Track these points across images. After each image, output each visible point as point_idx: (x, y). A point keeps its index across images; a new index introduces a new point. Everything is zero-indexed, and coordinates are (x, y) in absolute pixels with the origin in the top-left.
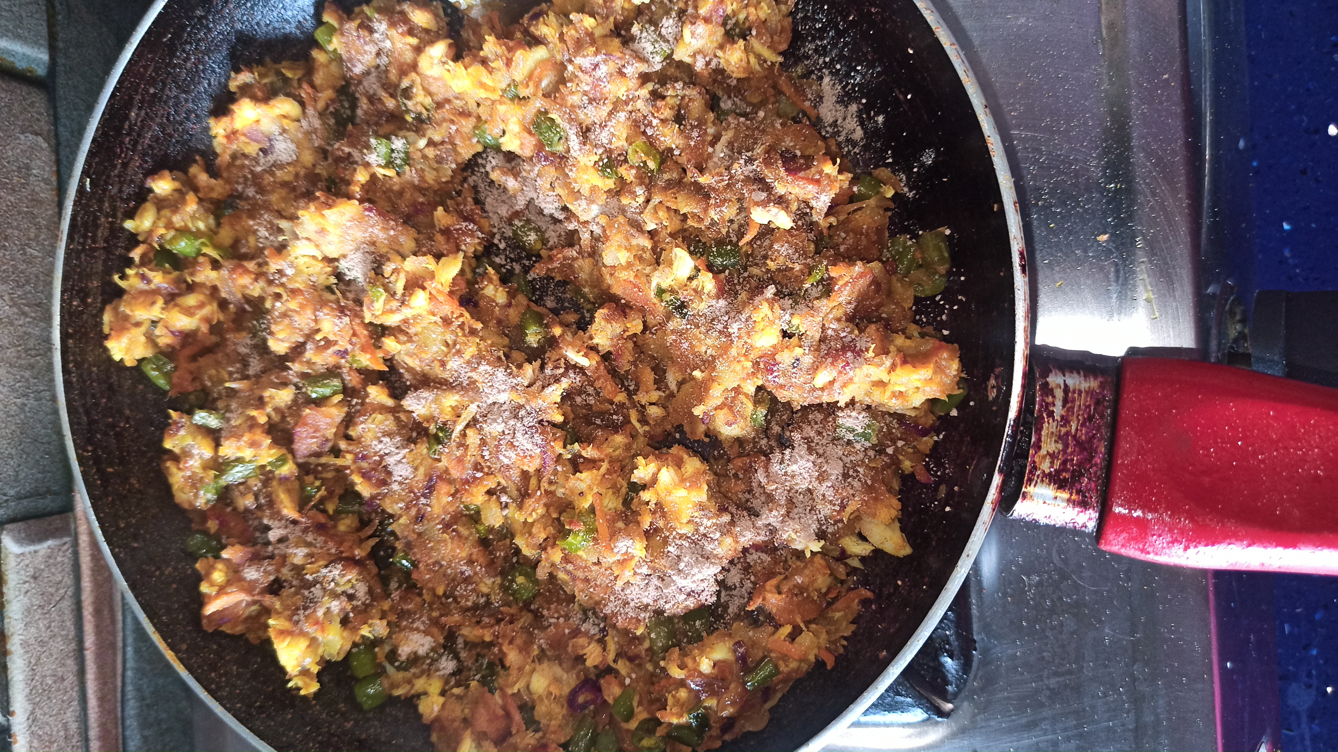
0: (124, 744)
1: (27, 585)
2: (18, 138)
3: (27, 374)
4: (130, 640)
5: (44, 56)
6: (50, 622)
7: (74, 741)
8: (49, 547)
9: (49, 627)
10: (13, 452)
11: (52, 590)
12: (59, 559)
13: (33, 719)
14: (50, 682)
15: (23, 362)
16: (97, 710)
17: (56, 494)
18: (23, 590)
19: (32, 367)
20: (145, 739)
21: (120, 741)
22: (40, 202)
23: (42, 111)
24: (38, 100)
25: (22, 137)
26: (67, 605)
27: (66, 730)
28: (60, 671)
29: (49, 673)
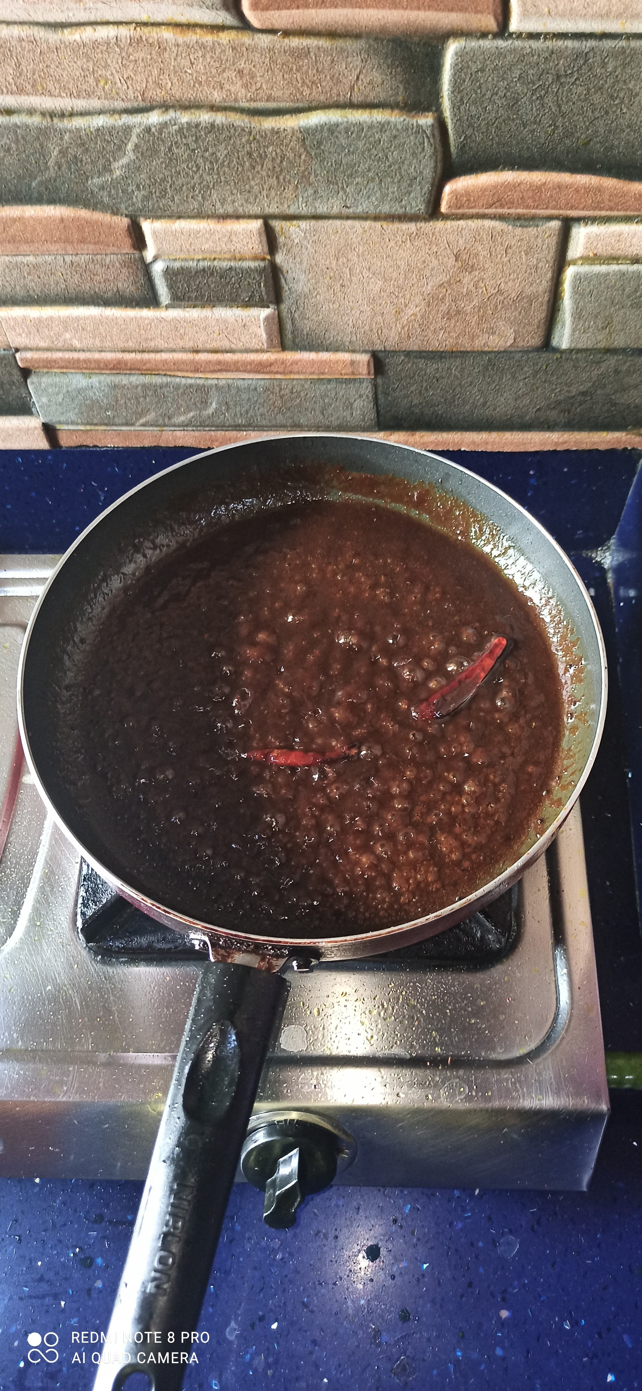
0: (135, 374)
1: (241, 322)
2: (511, 328)
3: (367, 328)
4: (198, 381)
5: (565, 345)
6: (217, 334)
8: (261, 335)
9: (214, 332)
10: (321, 317)
11: (236, 336)
12: (254, 340)
13: (162, 321)
14: (181, 331)
15: (374, 325)
16: (160, 359)
17: (294, 342)
18: (238, 319)
19: (371, 330)
20: (137, 387)
21: (137, 372)
23: (530, 343)
24: (536, 341)
25: (512, 330)
26: (226, 344)
27: (151, 340)
28: (186, 338)
29: (187, 331)
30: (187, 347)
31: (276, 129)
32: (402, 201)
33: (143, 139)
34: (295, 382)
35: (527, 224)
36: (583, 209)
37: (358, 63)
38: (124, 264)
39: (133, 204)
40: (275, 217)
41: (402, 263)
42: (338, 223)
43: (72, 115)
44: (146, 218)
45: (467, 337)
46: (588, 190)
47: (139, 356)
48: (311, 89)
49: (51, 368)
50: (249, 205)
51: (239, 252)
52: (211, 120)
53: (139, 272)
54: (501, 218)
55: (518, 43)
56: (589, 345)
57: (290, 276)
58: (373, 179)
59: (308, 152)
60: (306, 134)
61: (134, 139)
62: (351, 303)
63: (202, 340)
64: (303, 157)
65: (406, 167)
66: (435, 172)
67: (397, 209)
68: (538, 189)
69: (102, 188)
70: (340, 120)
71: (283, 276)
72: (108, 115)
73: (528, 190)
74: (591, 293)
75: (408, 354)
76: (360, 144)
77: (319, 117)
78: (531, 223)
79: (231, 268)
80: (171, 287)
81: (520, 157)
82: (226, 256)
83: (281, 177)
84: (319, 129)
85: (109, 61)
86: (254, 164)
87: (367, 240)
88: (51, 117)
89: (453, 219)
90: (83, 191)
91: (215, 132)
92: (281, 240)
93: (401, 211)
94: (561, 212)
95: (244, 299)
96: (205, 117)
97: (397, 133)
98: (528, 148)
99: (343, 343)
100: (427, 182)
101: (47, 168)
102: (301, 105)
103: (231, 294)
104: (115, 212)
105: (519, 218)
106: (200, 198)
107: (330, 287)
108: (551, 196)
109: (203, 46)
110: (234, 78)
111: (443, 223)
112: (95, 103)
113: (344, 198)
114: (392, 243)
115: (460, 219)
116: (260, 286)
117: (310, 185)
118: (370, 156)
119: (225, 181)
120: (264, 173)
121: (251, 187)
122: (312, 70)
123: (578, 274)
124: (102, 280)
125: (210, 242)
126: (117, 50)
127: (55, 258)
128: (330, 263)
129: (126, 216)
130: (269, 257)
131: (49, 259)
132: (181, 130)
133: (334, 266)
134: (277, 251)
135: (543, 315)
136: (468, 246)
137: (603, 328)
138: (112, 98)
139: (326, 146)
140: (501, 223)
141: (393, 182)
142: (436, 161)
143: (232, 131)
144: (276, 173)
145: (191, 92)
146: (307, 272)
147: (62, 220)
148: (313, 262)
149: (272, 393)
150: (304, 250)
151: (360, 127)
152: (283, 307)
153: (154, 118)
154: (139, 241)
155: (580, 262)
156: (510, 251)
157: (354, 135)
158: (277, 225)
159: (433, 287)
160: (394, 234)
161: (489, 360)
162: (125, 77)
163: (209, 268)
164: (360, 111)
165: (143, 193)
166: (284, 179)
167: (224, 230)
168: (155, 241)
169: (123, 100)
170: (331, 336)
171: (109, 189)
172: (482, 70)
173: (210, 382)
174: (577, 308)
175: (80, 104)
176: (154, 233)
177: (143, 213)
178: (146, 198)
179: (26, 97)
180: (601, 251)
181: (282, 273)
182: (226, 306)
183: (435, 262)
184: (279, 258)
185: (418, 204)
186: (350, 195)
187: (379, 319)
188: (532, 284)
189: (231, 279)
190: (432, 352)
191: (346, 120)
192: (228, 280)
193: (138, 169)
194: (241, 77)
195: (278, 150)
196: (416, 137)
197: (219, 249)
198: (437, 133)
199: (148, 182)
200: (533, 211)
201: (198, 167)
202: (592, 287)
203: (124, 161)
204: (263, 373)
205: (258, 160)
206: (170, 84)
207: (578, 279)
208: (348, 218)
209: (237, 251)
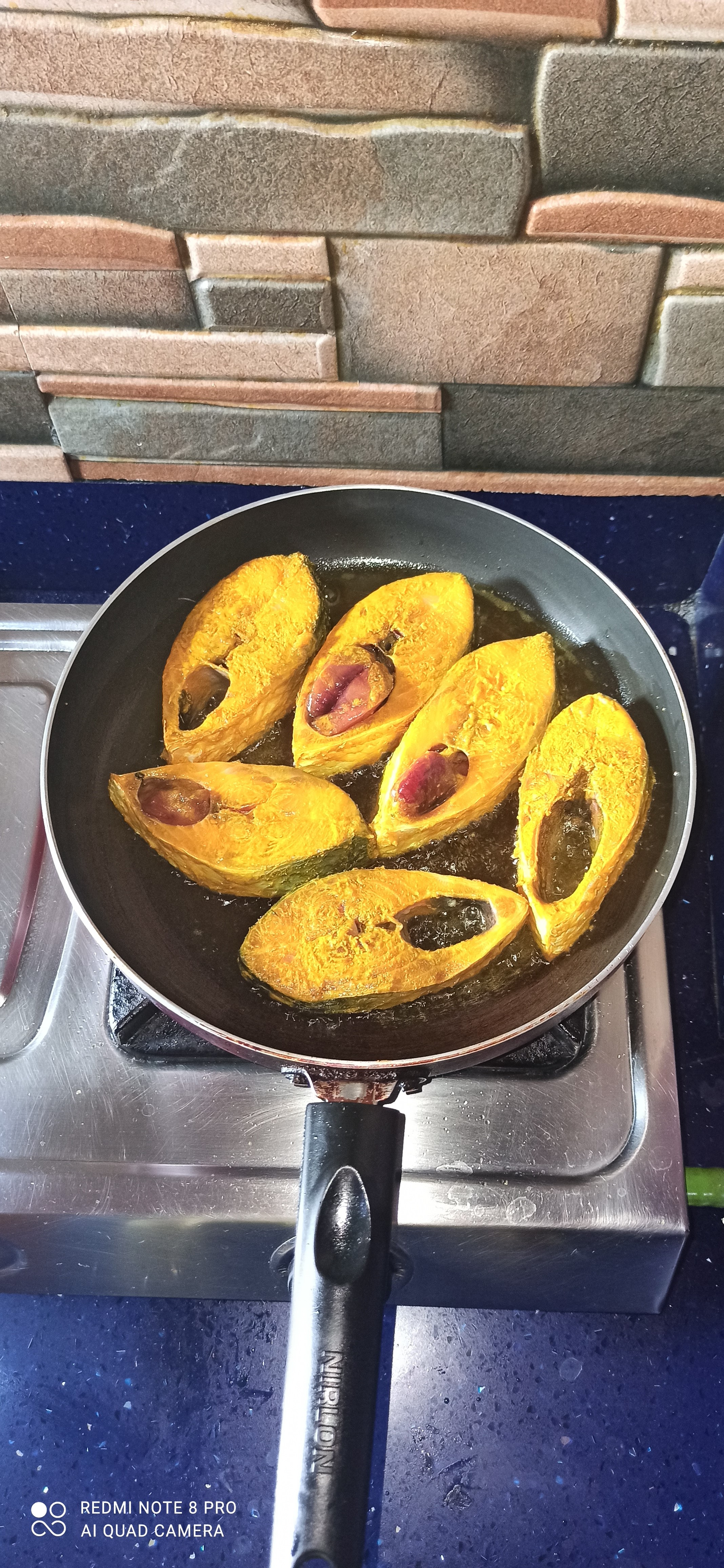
1: (294, 348)
2: (598, 363)
3: (436, 358)
4: (242, 412)
5: (657, 382)
6: (266, 361)
8: (317, 363)
9: (263, 359)
11: (287, 364)
12: (309, 369)
13: (204, 345)
14: (226, 357)
15: (444, 355)
16: (200, 386)
17: (353, 370)
18: (291, 346)
19: (441, 361)
20: (173, 416)
21: (174, 400)
23: (618, 379)
24: (625, 376)
26: (276, 372)
27: (191, 365)
28: (232, 365)
29: (232, 357)
30: (232, 374)
31: (344, 138)
32: (483, 221)
33: (192, 146)
34: (351, 416)
35: (621, 249)
36: (686, 235)
37: (441, 68)
38: (165, 282)
39: (178, 217)
40: (338, 234)
41: (480, 289)
42: (409, 242)
43: (112, 116)
44: (192, 231)
45: (548, 370)
46: (692, 214)
47: (176, 383)
48: (387, 96)
49: (75, 394)
50: (309, 222)
51: (296, 273)
52: (271, 127)
53: (181, 292)
54: (593, 241)
55: (624, 51)
56: (685, 382)
57: (352, 299)
58: (451, 197)
59: (379, 165)
60: (378, 144)
61: (183, 146)
62: (419, 332)
63: (248, 367)
64: (373, 170)
65: (489, 184)
66: (522, 191)
67: (477, 229)
68: (636, 212)
69: (143, 198)
70: (418, 131)
71: (344, 299)
72: (154, 117)
73: (626, 213)
74: (690, 327)
75: (480, 387)
76: (439, 158)
77: (394, 127)
78: (627, 249)
79: (285, 290)
80: (216, 309)
81: (618, 176)
82: (280, 276)
83: (348, 192)
84: (394, 139)
85: (158, 58)
86: (318, 177)
87: (441, 263)
88: (88, 118)
89: (540, 242)
90: (122, 201)
91: (274, 141)
92: (344, 259)
93: (482, 232)
94: (662, 238)
95: (299, 324)
96: (264, 124)
97: (482, 147)
98: (629, 167)
99: (408, 374)
100: (513, 202)
101: (81, 174)
102: (374, 113)
103: (284, 318)
104: (157, 224)
105: (613, 242)
106: (254, 213)
107: (396, 313)
108: (652, 220)
109: (265, 45)
110: (300, 82)
111: (527, 246)
112: (139, 105)
113: (418, 217)
114: (469, 267)
115: (548, 242)
116: (318, 311)
117: (380, 201)
118: (450, 172)
119: (284, 195)
120: (329, 187)
121: (314, 202)
122: (389, 74)
123: (676, 305)
124: (138, 299)
125: (264, 261)
126: (168, 46)
127: (86, 274)
128: (398, 286)
129: (169, 229)
130: (329, 279)
131: (79, 274)
132: (236, 137)
133: (402, 290)
134: (339, 273)
135: (635, 349)
136: (555, 272)
137: (701, 364)
138: (159, 99)
139: (402, 159)
140: (594, 248)
141: (474, 201)
142: (524, 179)
143: (294, 139)
144: (343, 186)
145: (250, 95)
146: (372, 296)
147: (96, 232)
148: (379, 286)
149: (326, 426)
150: (369, 271)
151: (440, 138)
152: (344, 333)
153: (206, 123)
154: (183, 258)
155: (679, 292)
156: (601, 278)
157: (433, 148)
158: (338, 242)
159: (513, 315)
160: (472, 257)
161: (572, 396)
162: (175, 76)
163: (261, 289)
164: (440, 121)
165: (189, 205)
166: (351, 194)
167: (280, 248)
168: (201, 258)
169: (172, 102)
170: (395, 366)
171: (150, 200)
172: (581, 80)
173: (256, 413)
174: (674, 342)
175: (123, 105)
176: (201, 250)
177: (189, 227)
178: (194, 210)
179: (61, 96)
180: (703, 280)
181: (343, 295)
182: (278, 331)
183: (517, 288)
184: (341, 280)
185: (500, 225)
186: (424, 214)
187: (451, 349)
188: (624, 315)
189: (285, 302)
190: (509, 386)
191: (423, 130)
192: (282, 303)
193: (185, 178)
194: (308, 81)
195: (346, 162)
196: (503, 152)
197: (273, 269)
198: (526, 148)
199: (196, 193)
200: (630, 236)
201: (254, 179)
202: (691, 320)
203: (170, 169)
204: (317, 405)
205: (322, 171)
206: (226, 86)
207: (676, 310)
208: (420, 237)
209: (293, 271)
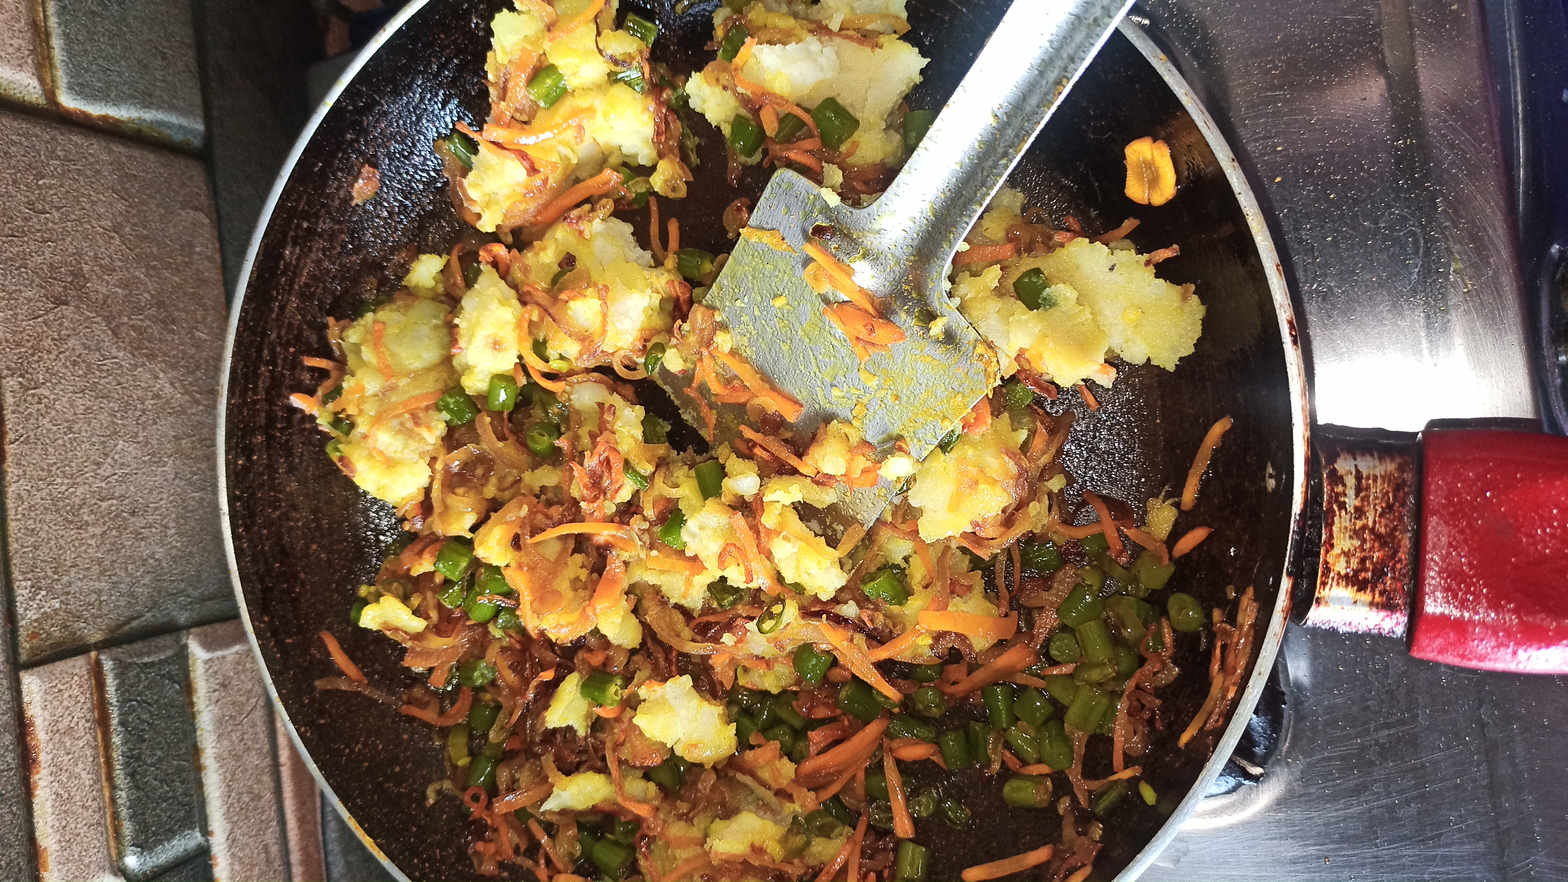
0: (328, 869)
1: (217, 694)
2: (180, 214)
5: (200, 127)
6: (243, 734)
7: (276, 865)
8: (237, 653)
9: (242, 740)
11: (243, 699)
13: (232, 840)
14: (247, 800)
16: (296, 831)
18: (214, 699)
21: (324, 868)
22: (205, 281)
24: (196, 175)
25: (183, 213)
26: (258, 716)
27: (267, 852)
28: (256, 788)
29: (245, 789)
30: (272, 785)
40: (12, 649)
41: (81, 403)
51: (91, 711)
56: (194, 84)
57: (123, 611)
63: (257, 760)
71: (126, 623)
74: (105, 70)
79: (122, 723)
80: (170, 834)
82: (100, 737)
87: (43, 470)
92: (56, 633)
95: (177, 692)
103: (171, 718)
107: (138, 536)
114: (44, 422)
116: (152, 664)
125: (77, 770)
128: (93, 537)
130: (93, 654)
133: (98, 531)
134: (81, 638)
135: (151, 157)
136: (37, 280)
137: (164, 58)
148: (95, 569)
150: (72, 589)
152: (183, 618)
155: (49, 82)
158: (27, 647)
159: (119, 348)
163: (126, 765)
167: (50, 746)
174: (132, 96)
180: (24, 42)
181: (119, 627)
182: (193, 725)
183: (72, 342)
184: (93, 633)
187: (185, 444)
188: (98, 172)
189: (143, 721)
192: (145, 726)
197: (89, 752)
202: (94, 68)
207: (80, 89)
209: (88, 717)
